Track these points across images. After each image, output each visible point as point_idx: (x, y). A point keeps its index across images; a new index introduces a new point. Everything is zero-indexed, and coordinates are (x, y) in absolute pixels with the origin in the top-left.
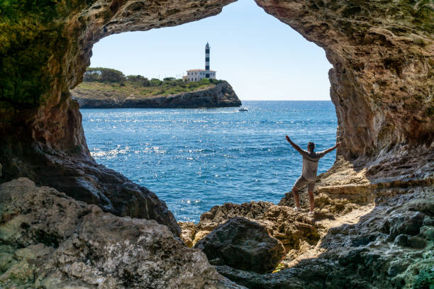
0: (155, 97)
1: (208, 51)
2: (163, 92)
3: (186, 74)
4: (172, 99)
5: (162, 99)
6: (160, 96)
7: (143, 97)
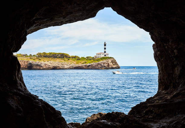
0: (82, 65)
1: (105, 45)
2: (86, 62)
3: (96, 55)
4: (90, 65)
5: (85, 65)
6: (84, 64)
7: (77, 65)
